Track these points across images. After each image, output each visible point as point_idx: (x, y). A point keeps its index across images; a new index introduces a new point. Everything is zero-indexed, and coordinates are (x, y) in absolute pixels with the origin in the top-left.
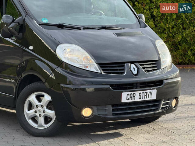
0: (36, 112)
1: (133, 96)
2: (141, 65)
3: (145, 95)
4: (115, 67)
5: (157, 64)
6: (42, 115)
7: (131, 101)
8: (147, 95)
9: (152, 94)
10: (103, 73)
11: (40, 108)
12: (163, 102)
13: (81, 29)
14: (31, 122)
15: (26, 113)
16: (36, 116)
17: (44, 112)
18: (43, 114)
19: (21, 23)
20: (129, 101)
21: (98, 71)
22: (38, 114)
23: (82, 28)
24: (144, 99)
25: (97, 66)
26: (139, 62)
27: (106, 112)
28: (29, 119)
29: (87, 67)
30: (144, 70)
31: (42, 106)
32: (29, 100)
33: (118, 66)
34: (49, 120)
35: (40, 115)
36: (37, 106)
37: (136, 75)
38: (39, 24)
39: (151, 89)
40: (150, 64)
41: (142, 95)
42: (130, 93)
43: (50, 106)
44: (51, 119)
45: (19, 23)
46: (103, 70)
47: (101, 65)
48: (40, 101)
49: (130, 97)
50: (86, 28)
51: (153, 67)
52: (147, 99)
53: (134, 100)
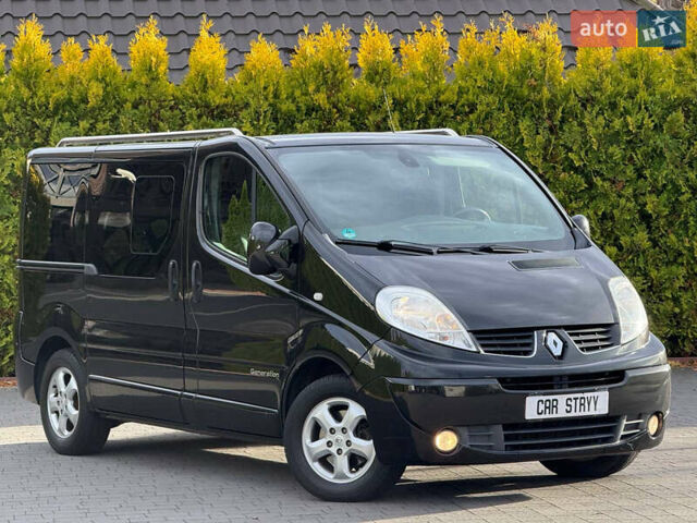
0: (329, 444)
1: (552, 407)
2: (571, 335)
3: (581, 404)
4: (512, 338)
5: (610, 332)
6: (344, 451)
7: (547, 416)
8: (586, 404)
9: (598, 403)
10: (482, 352)
11: (339, 435)
12: (625, 422)
13: (431, 254)
14: (318, 468)
15: (308, 447)
16: (330, 455)
17: (348, 443)
18: (345, 449)
19: (295, 240)
20: (543, 416)
21: (470, 346)
22: (333, 450)
23: (434, 250)
24: (578, 414)
25: (468, 336)
26: (567, 328)
27: (489, 441)
28: (314, 461)
29: (445, 338)
30: (577, 346)
31: (344, 430)
32: (314, 418)
33: (518, 338)
34: (360, 462)
35: (339, 451)
36: (332, 431)
37: (561, 357)
38: (337, 243)
39: (594, 391)
40: (594, 333)
41: (573, 404)
42: (544, 398)
43: (361, 429)
44: (365, 460)
45: (290, 241)
46: (483, 346)
47: (478, 334)
48: (338, 419)
49: (546, 408)
50: (443, 251)
51: (601, 340)
52: (587, 413)
53: (554, 416)
